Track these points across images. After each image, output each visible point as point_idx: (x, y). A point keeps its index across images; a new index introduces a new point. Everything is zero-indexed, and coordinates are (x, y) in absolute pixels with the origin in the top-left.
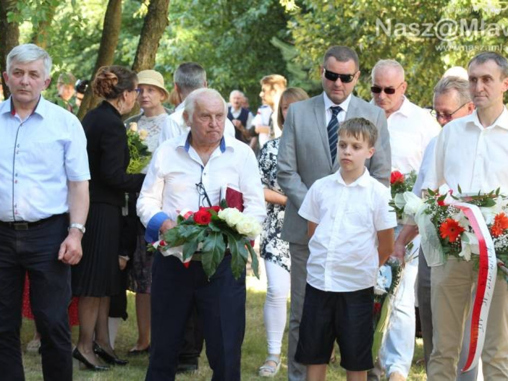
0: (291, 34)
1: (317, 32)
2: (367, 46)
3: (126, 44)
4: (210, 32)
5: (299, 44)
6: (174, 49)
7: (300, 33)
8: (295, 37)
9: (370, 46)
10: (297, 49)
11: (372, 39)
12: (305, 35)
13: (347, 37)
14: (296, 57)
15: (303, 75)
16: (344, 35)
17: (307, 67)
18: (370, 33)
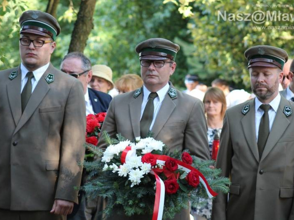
0: (191, 34)
1: (212, 32)
2: (251, 43)
3: (59, 43)
4: (126, 32)
5: (197, 41)
6: (96, 45)
7: (198, 33)
8: (194, 35)
9: (254, 43)
10: (195, 46)
11: (255, 37)
12: (202, 35)
13: (235, 35)
14: (194, 52)
15: (200, 67)
16: (233, 34)
17: (203, 60)
18: (254, 33)
